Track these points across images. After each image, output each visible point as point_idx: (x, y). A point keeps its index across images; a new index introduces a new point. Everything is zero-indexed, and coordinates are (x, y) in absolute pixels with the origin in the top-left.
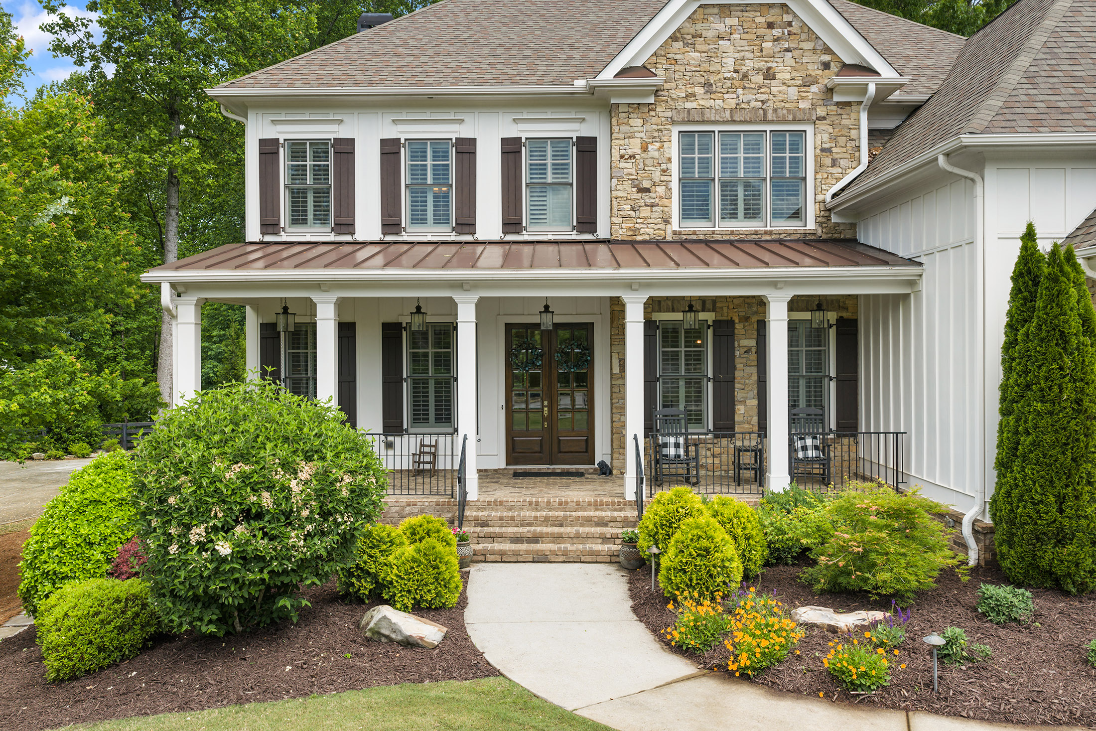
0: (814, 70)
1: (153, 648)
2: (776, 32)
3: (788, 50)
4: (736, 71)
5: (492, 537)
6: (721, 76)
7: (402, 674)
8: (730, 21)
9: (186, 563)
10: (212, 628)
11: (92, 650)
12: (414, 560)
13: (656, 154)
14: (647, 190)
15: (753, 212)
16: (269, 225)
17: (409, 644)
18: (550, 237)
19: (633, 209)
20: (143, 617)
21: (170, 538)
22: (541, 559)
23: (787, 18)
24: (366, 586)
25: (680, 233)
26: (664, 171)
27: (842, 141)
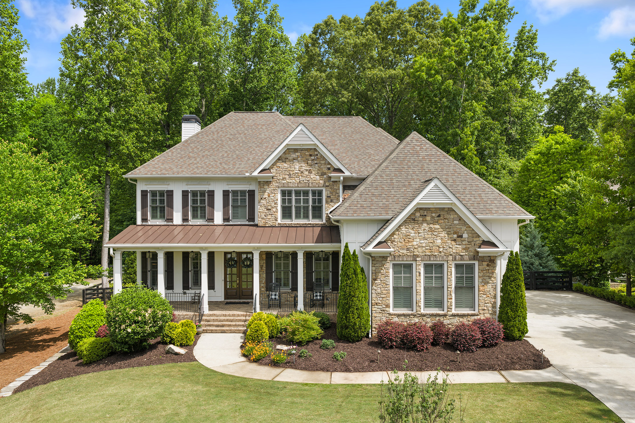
0: (325, 170)
1: (111, 356)
2: (313, 158)
3: (316, 164)
4: (299, 171)
5: (210, 325)
6: (294, 172)
7: (174, 361)
8: (297, 154)
9: (120, 334)
10: (127, 350)
11: (95, 356)
12: (180, 333)
13: (273, 198)
14: (270, 210)
15: (306, 217)
16: (144, 220)
17: (177, 354)
18: (239, 223)
19: (265, 216)
20: (108, 347)
21: (116, 328)
22: (223, 332)
23: (316, 153)
24: (168, 340)
25: (280, 224)
26: (276, 203)
27: (334, 193)
